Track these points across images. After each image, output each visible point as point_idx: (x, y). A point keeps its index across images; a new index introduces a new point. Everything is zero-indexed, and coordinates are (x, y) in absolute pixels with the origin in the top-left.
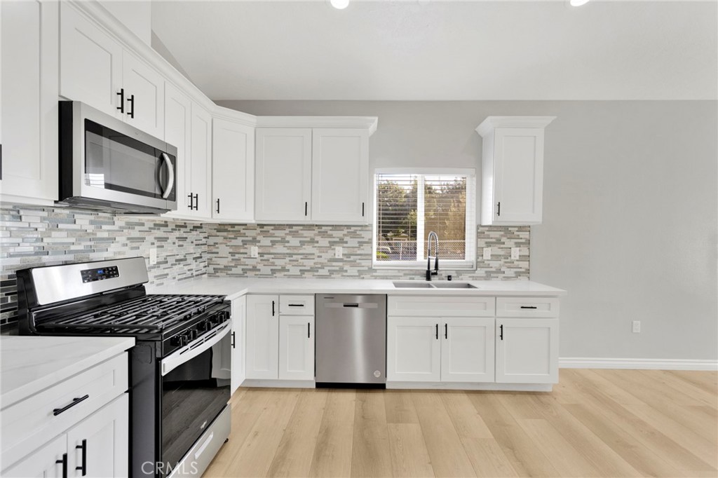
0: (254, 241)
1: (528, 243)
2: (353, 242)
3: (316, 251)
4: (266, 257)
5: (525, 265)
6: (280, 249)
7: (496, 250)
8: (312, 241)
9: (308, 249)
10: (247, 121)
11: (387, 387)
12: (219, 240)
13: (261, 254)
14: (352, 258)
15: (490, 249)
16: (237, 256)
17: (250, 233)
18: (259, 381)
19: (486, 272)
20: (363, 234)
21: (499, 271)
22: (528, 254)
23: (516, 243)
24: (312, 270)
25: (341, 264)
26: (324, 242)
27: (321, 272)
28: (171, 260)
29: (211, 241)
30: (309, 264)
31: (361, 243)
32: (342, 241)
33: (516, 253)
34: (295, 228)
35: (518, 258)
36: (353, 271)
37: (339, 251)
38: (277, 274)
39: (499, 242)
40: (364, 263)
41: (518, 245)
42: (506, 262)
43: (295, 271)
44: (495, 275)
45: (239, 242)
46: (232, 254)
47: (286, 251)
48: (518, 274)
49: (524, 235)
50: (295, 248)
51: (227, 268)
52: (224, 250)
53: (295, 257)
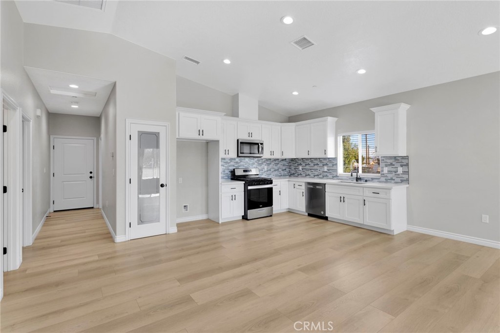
0: (301, 164)
1: (407, 165)
2: (330, 165)
3: (318, 168)
4: (304, 170)
5: (406, 177)
6: (307, 167)
7: (390, 168)
8: (317, 164)
9: (316, 167)
10: (292, 125)
11: (329, 219)
12: (292, 164)
13: (302, 169)
14: (330, 171)
15: (387, 168)
16: (296, 170)
17: (300, 162)
18: (293, 210)
19: (386, 179)
20: (334, 161)
21: (392, 179)
22: (407, 171)
23: (401, 165)
24: (317, 175)
25: (326, 173)
26: (321, 165)
27: (320, 176)
28: (272, 170)
29: (290, 164)
30: (316, 173)
31: (333, 165)
32: (327, 164)
33: (400, 170)
34: (312, 160)
35: (402, 173)
36: (330, 176)
37: (326, 169)
38: (307, 176)
39: (391, 164)
40: (334, 173)
41: (402, 166)
42: (395, 175)
43: (312, 175)
44: (390, 181)
45: (296, 165)
46: (295, 169)
47: (309, 168)
48: (402, 181)
49: (405, 161)
50: (312, 167)
51: (294, 174)
52: (293, 168)
53: (312, 170)
